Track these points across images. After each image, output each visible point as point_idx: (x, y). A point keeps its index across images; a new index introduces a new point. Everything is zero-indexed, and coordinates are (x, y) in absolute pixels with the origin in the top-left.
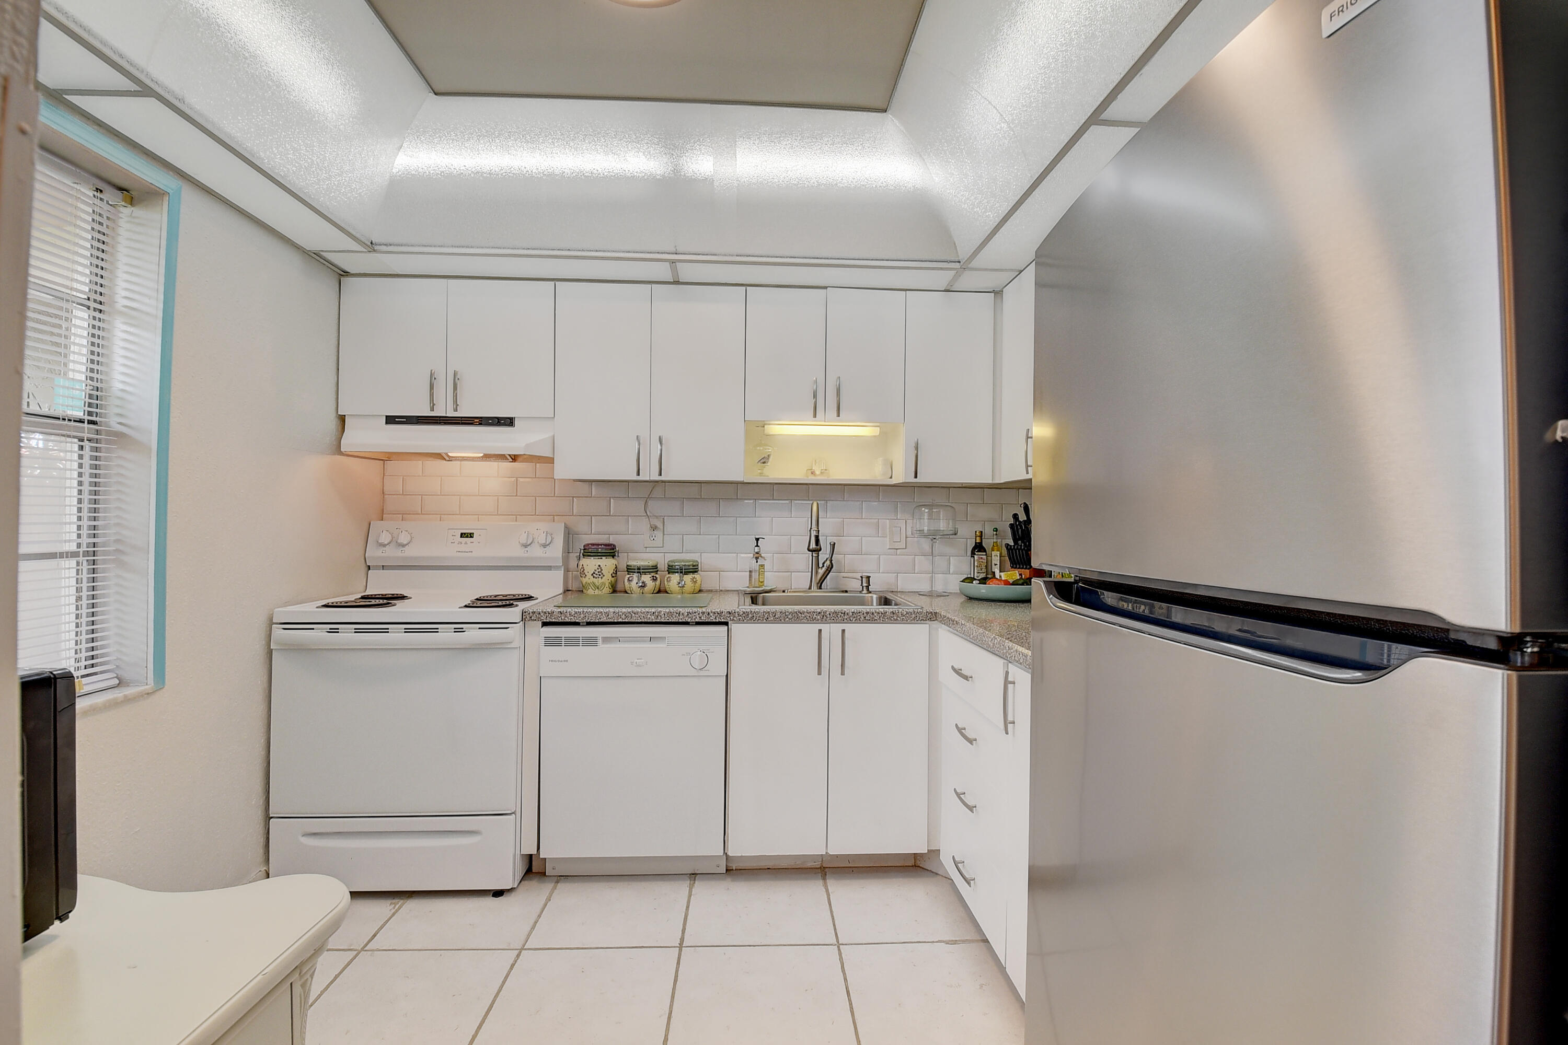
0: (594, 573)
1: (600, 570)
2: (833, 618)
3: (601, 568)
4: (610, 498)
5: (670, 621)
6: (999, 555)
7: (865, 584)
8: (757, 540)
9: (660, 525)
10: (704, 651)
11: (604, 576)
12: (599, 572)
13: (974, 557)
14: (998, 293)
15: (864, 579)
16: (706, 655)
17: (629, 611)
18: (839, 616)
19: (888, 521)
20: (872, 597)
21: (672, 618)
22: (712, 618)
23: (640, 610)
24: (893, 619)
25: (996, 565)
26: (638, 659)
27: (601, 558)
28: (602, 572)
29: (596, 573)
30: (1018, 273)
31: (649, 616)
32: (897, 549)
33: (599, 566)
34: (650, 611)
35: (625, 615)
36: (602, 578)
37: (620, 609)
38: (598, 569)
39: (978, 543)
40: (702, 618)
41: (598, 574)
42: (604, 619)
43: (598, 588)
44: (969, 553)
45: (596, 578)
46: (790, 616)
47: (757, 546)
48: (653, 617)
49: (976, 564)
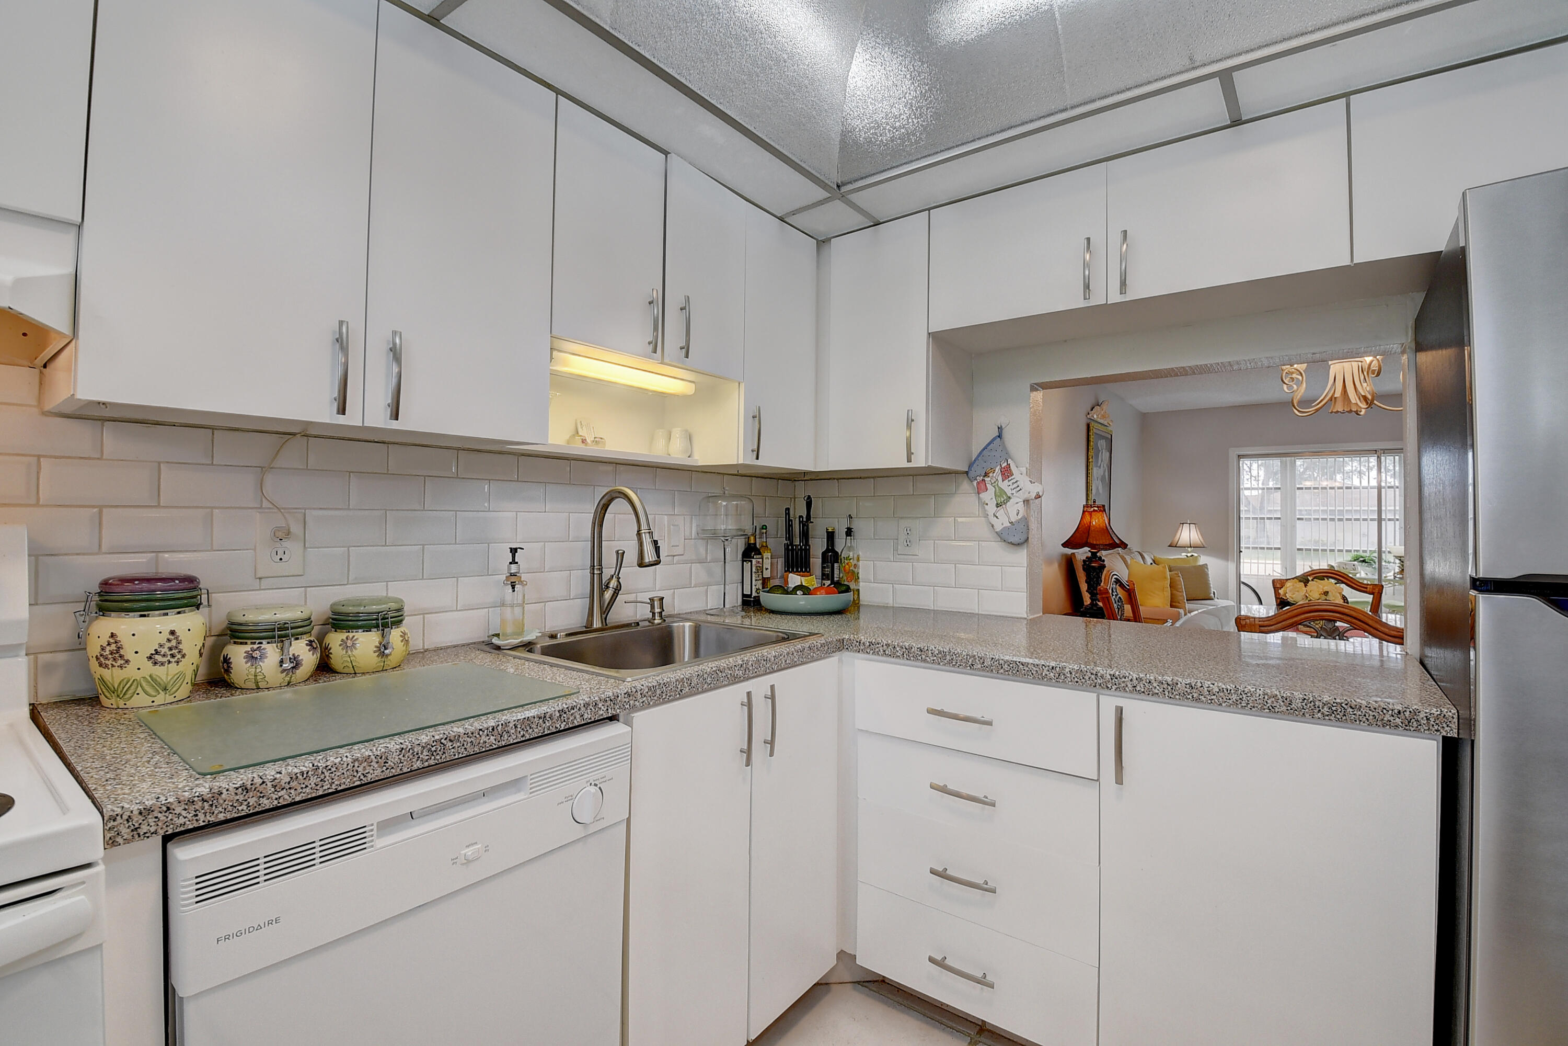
0: (157, 652)
1: (174, 643)
2: (755, 670)
3: (177, 638)
4: (159, 463)
5: (528, 737)
6: (770, 557)
7: (657, 610)
8: (514, 551)
9: (296, 529)
10: (596, 782)
11: (183, 656)
12: (170, 649)
13: (751, 562)
14: (822, 243)
15: (656, 603)
16: (600, 788)
17: (437, 737)
18: (761, 665)
19: (666, 517)
21: (530, 731)
22: (601, 712)
23: (461, 730)
24: (810, 656)
25: (767, 569)
26: (468, 846)
28: (181, 647)
29: (163, 651)
30: (872, 224)
31: (484, 738)
32: (674, 556)
33: (172, 633)
34: (485, 726)
35: (429, 750)
36: (178, 662)
37: (412, 737)
38: (169, 640)
40: (586, 716)
41: (169, 653)
42: (376, 773)
43: (165, 689)
44: (740, 556)
45: (162, 664)
47: (514, 562)
48: (492, 738)
49: (754, 570)
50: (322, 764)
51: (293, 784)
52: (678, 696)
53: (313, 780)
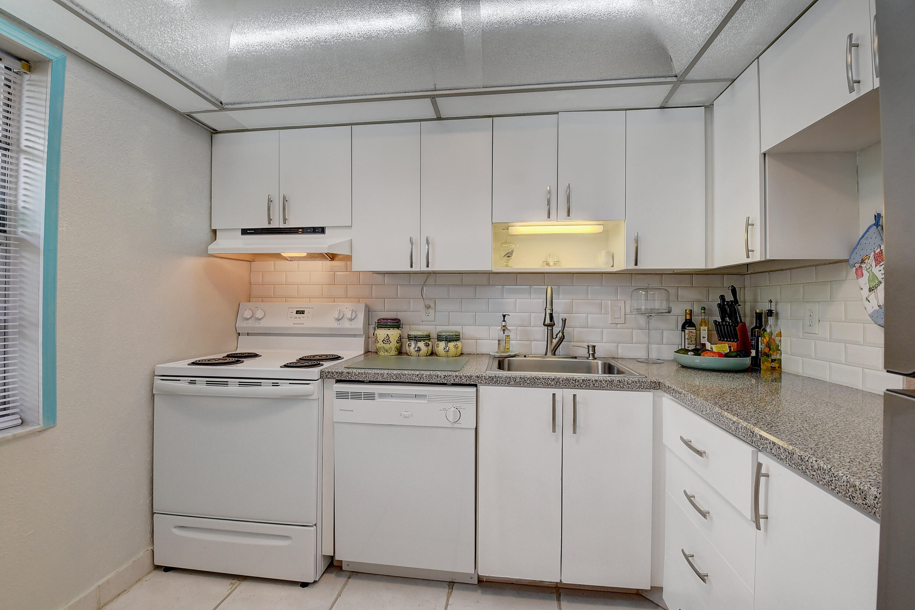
0: (384, 340)
1: (388, 338)
2: (565, 384)
3: (388, 337)
4: (397, 285)
5: (431, 382)
6: (707, 330)
7: (591, 352)
8: (504, 316)
9: (432, 305)
10: (457, 408)
11: (391, 342)
12: (387, 339)
13: (685, 331)
14: (709, 107)
15: (590, 348)
16: (459, 411)
17: (399, 373)
18: (571, 383)
19: (609, 301)
20: (597, 363)
21: (432, 380)
22: (464, 381)
23: (407, 373)
24: (619, 387)
25: (704, 337)
26: (405, 412)
27: (390, 329)
28: (390, 339)
29: (385, 340)
30: (731, 82)
31: (414, 378)
32: (617, 324)
33: (387, 335)
34: (415, 373)
35: (396, 376)
36: (389, 344)
37: (392, 371)
38: (386, 337)
39: (688, 319)
40: (456, 380)
41: (387, 341)
42: (380, 379)
43: (387, 351)
44: (680, 327)
45: (385, 344)
46: (528, 381)
47: (504, 321)
48: (417, 378)
49: (686, 337)
50: (366, 372)
51: (359, 375)
52: (507, 384)
53: (364, 376)
